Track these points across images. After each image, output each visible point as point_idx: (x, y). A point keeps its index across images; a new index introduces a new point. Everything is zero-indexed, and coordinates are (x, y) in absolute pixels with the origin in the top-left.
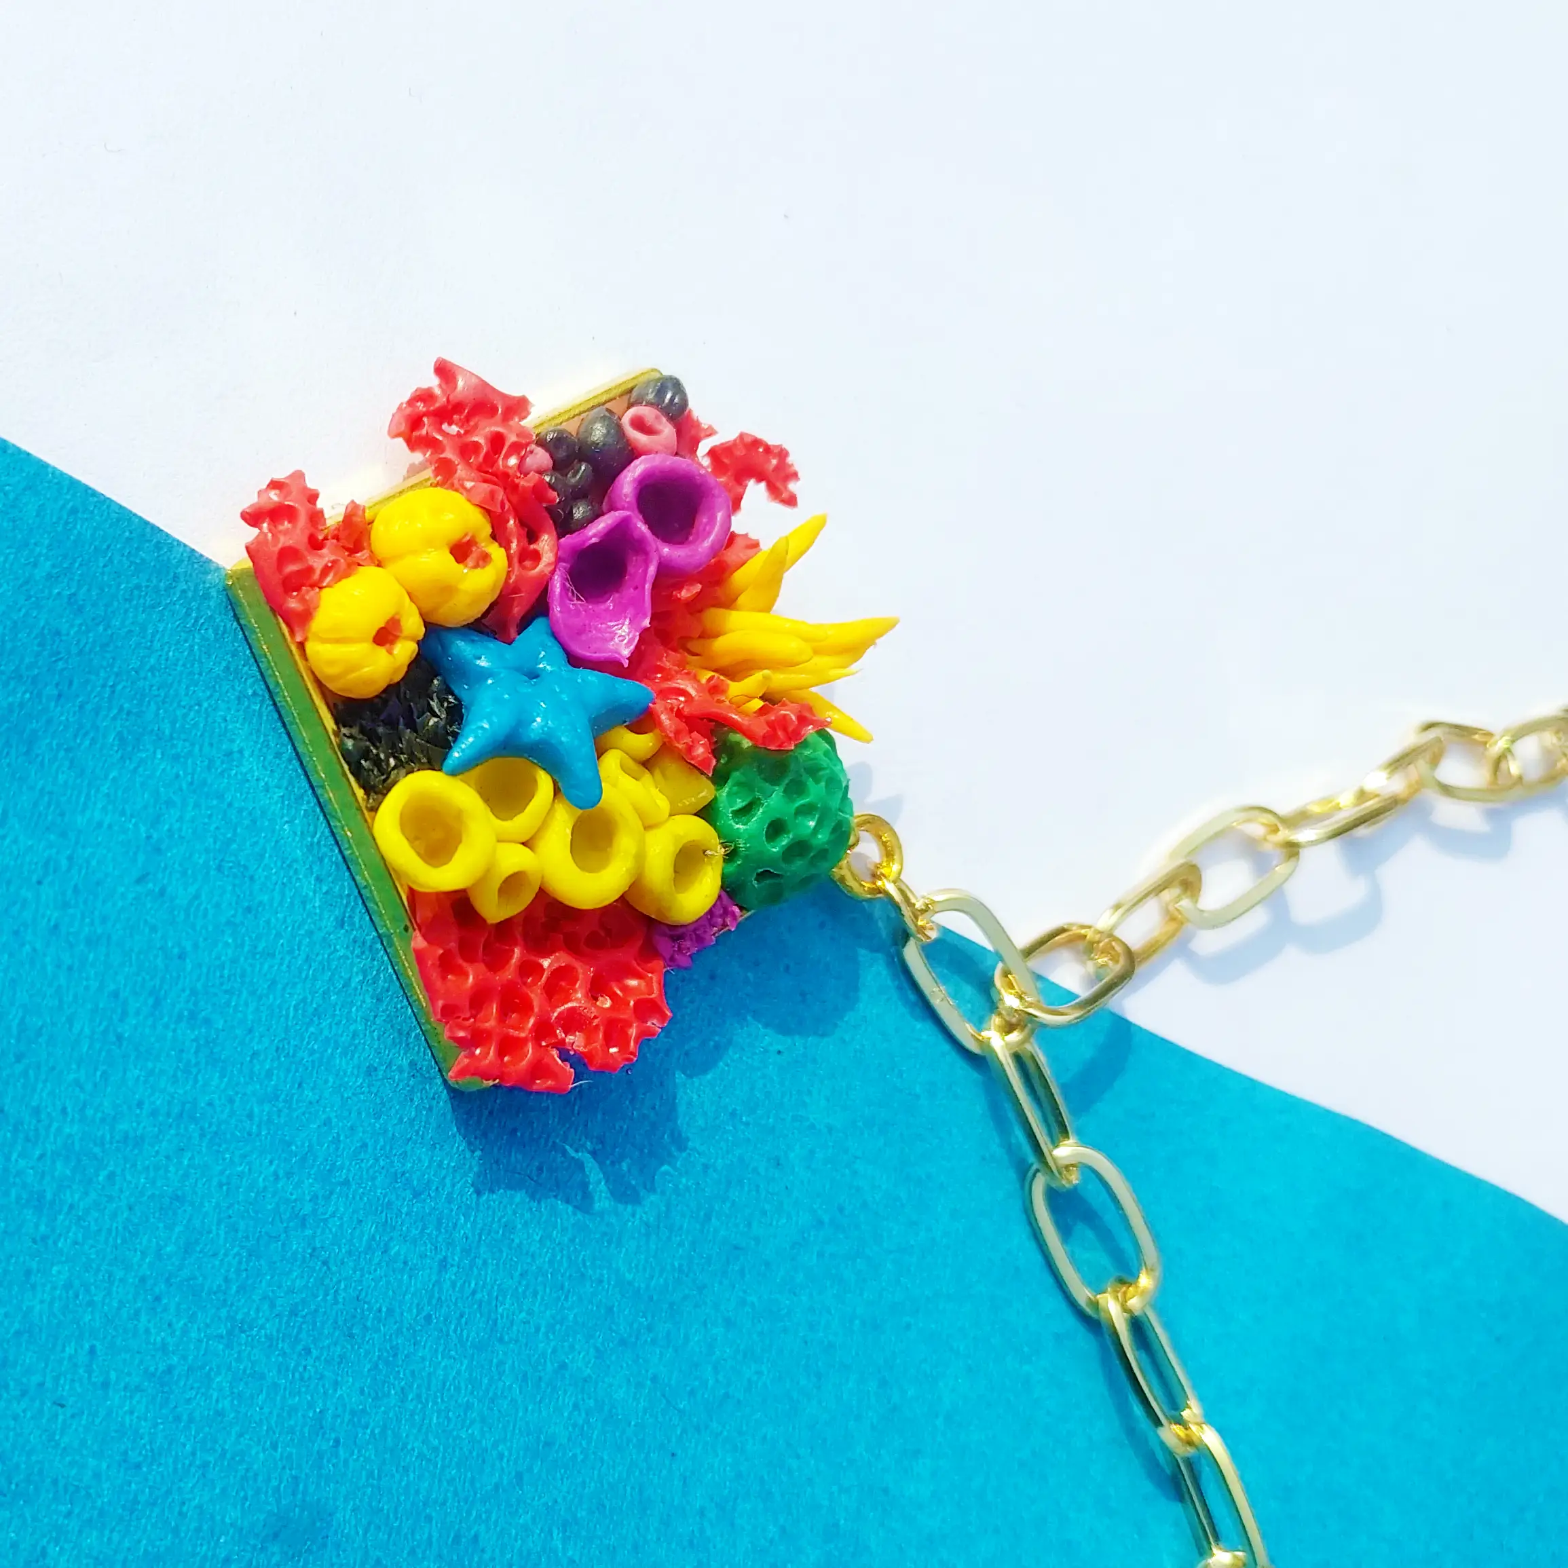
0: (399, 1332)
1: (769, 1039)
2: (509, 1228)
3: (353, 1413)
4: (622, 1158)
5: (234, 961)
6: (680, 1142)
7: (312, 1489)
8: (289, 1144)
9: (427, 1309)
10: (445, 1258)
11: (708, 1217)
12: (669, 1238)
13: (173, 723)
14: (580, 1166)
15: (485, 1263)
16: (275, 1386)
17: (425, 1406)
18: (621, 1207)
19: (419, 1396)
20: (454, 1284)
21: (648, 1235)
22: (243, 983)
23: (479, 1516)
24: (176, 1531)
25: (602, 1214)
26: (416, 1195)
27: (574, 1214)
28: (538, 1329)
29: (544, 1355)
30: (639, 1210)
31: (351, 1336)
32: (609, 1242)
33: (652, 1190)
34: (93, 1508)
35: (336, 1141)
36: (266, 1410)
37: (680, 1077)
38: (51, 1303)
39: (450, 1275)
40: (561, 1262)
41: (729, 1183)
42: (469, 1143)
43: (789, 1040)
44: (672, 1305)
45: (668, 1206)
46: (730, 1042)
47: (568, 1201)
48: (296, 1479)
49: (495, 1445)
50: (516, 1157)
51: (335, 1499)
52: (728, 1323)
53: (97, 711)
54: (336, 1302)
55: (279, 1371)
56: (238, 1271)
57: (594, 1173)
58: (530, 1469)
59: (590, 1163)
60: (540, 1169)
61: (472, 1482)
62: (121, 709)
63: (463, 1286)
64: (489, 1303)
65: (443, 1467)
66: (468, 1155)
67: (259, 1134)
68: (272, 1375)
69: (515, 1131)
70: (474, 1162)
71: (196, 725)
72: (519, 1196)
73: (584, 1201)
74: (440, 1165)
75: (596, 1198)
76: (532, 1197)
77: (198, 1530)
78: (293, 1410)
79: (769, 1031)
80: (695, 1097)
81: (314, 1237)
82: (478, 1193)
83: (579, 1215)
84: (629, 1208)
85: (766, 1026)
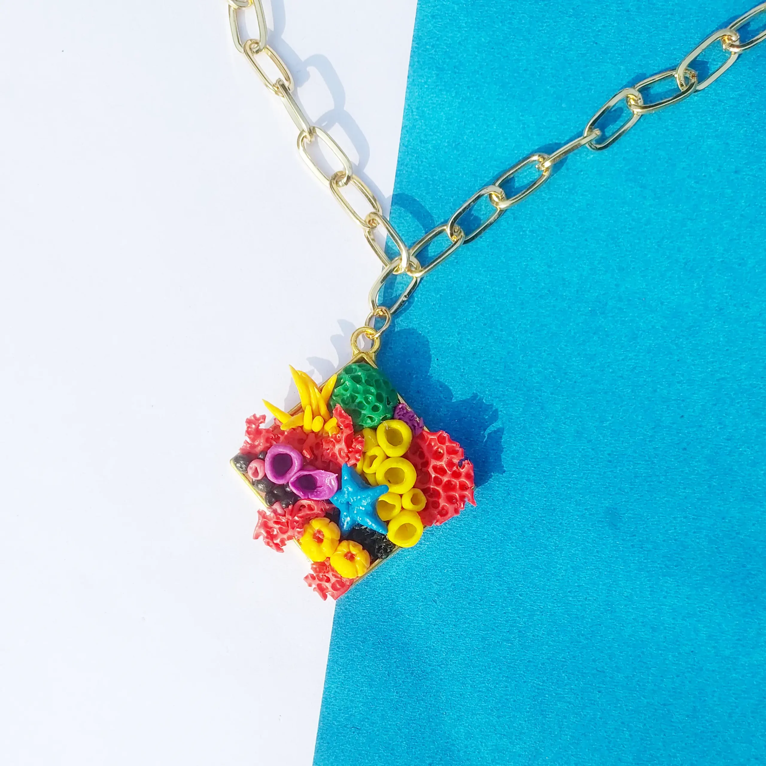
0: (551, 493)
1: (434, 364)
2: (513, 458)
3: (576, 505)
4: (484, 419)
5: (451, 567)
6: (475, 396)
7: (601, 516)
8: (501, 540)
9: (543, 484)
10: (526, 480)
11: (497, 381)
12: (507, 395)
13: (388, 600)
14: (489, 434)
15: (525, 465)
16: (572, 533)
17: (571, 480)
18: (500, 417)
19: (569, 483)
20: (534, 476)
21: (507, 404)
22: (458, 564)
23: (602, 455)
24: (617, 558)
25: (503, 424)
26: (509, 494)
27: (505, 434)
28: (543, 442)
29: (550, 438)
30: (499, 409)
31: (554, 509)
32: (511, 419)
33: (492, 405)
34: (613, 584)
35: (498, 525)
36: (580, 534)
37: (454, 400)
38: (559, 607)
39: (531, 477)
40: (521, 437)
41: (485, 374)
42: (490, 478)
43: (433, 356)
44: (528, 391)
45: (497, 397)
46: (438, 381)
47: (501, 438)
48: (599, 521)
49: (580, 452)
50: (491, 460)
51: (602, 507)
52: (530, 367)
53: (391, 626)
54: (545, 517)
55: (568, 532)
56: (541, 551)
57: (491, 429)
58: (586, 438)
59: (488, 431)
60: (493, 450)
61: (592, 459)
62: (388, 618)
63: (534, 472)
64: (537, 461)
65: (589, 470)
66: (493, 477)
67: (500, 551)
68: (569, 535)
69: (484, 462)
70: (495, 475)
71: (386, 593)
72: (503, 456)
73: (500, 431)
74: (498, 487)
75: (498, 427)
76: (502, 451)
77: (616, 551)
78: (578, 525)
79: (431, 365)
80: (459, 393)
81: (526, 527)
82: (504, 472)
83: (505, 432)
84: (500, 413)
85: (430, 367)
